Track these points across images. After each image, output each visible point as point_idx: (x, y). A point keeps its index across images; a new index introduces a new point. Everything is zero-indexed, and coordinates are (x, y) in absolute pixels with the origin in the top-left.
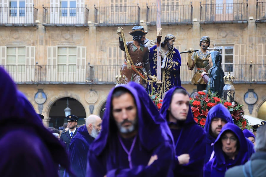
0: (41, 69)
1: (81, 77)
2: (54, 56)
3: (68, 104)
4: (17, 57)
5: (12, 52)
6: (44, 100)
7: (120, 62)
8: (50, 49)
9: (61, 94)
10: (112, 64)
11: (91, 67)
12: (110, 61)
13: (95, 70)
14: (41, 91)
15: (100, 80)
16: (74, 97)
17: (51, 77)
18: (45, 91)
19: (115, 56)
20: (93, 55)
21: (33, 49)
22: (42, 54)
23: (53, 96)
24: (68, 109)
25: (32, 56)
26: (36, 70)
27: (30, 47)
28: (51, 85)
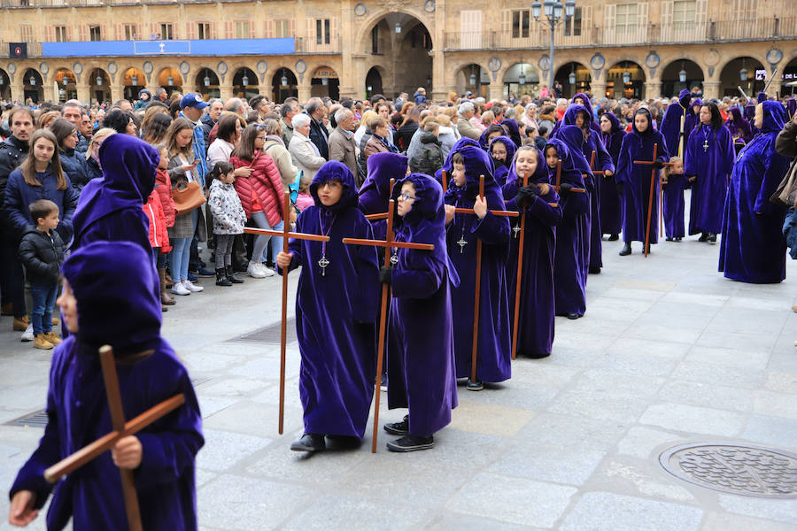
0: (654, 28)
1: (699, 34)
2: (670, 12)
3: (683, 66)
4: (627, 16)
5: (622, 11)
6: (656, 63)
7: (749, 16)
8: (665, 4)
9: (676, 56)
10: (738, 19)
11: (713, 24)
12: (736, 14)
13: (716, 25)
14: (653, 53)
15: (722, 38)
16: (691, 59)
17: (665, 36)
18: (658, 53)
19: (742, 8)
20: (715, 9)
21: (646, 5)
22: (655, 11)
23: (667, 58)
24: (683, 72)
25: (645, 14)
26: (648, 29)
27: (643, 4)
28: (666, 46)
